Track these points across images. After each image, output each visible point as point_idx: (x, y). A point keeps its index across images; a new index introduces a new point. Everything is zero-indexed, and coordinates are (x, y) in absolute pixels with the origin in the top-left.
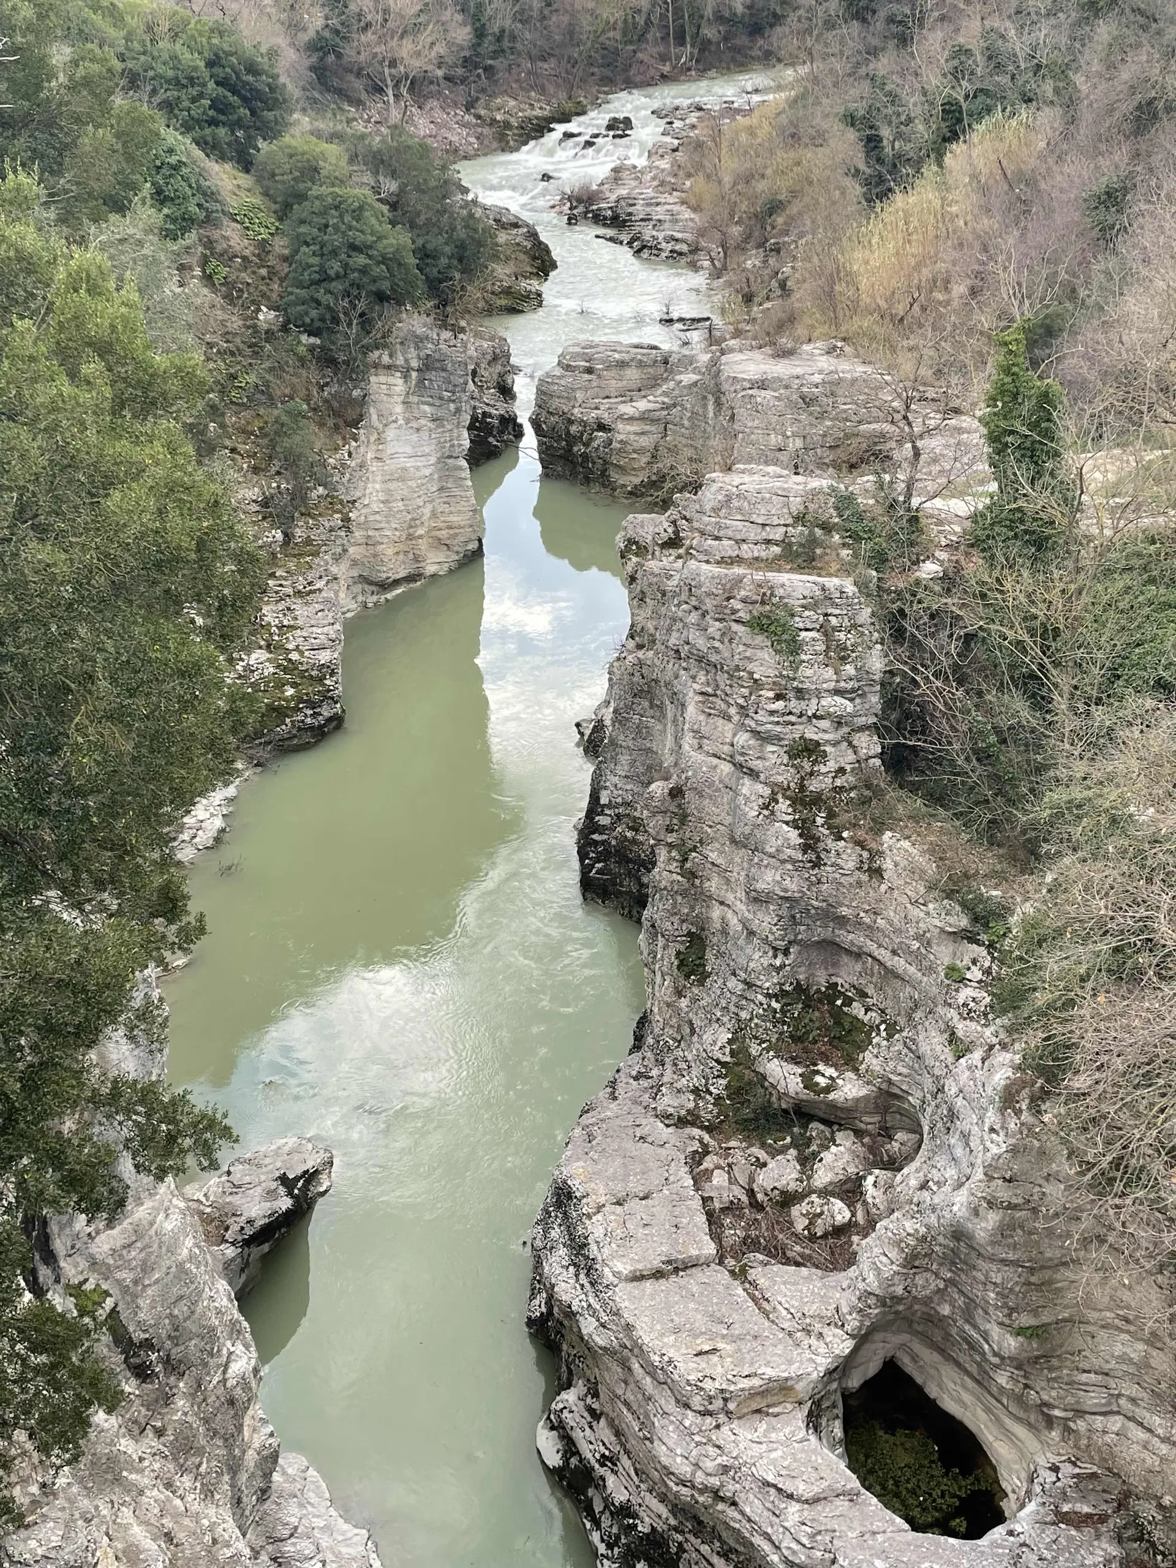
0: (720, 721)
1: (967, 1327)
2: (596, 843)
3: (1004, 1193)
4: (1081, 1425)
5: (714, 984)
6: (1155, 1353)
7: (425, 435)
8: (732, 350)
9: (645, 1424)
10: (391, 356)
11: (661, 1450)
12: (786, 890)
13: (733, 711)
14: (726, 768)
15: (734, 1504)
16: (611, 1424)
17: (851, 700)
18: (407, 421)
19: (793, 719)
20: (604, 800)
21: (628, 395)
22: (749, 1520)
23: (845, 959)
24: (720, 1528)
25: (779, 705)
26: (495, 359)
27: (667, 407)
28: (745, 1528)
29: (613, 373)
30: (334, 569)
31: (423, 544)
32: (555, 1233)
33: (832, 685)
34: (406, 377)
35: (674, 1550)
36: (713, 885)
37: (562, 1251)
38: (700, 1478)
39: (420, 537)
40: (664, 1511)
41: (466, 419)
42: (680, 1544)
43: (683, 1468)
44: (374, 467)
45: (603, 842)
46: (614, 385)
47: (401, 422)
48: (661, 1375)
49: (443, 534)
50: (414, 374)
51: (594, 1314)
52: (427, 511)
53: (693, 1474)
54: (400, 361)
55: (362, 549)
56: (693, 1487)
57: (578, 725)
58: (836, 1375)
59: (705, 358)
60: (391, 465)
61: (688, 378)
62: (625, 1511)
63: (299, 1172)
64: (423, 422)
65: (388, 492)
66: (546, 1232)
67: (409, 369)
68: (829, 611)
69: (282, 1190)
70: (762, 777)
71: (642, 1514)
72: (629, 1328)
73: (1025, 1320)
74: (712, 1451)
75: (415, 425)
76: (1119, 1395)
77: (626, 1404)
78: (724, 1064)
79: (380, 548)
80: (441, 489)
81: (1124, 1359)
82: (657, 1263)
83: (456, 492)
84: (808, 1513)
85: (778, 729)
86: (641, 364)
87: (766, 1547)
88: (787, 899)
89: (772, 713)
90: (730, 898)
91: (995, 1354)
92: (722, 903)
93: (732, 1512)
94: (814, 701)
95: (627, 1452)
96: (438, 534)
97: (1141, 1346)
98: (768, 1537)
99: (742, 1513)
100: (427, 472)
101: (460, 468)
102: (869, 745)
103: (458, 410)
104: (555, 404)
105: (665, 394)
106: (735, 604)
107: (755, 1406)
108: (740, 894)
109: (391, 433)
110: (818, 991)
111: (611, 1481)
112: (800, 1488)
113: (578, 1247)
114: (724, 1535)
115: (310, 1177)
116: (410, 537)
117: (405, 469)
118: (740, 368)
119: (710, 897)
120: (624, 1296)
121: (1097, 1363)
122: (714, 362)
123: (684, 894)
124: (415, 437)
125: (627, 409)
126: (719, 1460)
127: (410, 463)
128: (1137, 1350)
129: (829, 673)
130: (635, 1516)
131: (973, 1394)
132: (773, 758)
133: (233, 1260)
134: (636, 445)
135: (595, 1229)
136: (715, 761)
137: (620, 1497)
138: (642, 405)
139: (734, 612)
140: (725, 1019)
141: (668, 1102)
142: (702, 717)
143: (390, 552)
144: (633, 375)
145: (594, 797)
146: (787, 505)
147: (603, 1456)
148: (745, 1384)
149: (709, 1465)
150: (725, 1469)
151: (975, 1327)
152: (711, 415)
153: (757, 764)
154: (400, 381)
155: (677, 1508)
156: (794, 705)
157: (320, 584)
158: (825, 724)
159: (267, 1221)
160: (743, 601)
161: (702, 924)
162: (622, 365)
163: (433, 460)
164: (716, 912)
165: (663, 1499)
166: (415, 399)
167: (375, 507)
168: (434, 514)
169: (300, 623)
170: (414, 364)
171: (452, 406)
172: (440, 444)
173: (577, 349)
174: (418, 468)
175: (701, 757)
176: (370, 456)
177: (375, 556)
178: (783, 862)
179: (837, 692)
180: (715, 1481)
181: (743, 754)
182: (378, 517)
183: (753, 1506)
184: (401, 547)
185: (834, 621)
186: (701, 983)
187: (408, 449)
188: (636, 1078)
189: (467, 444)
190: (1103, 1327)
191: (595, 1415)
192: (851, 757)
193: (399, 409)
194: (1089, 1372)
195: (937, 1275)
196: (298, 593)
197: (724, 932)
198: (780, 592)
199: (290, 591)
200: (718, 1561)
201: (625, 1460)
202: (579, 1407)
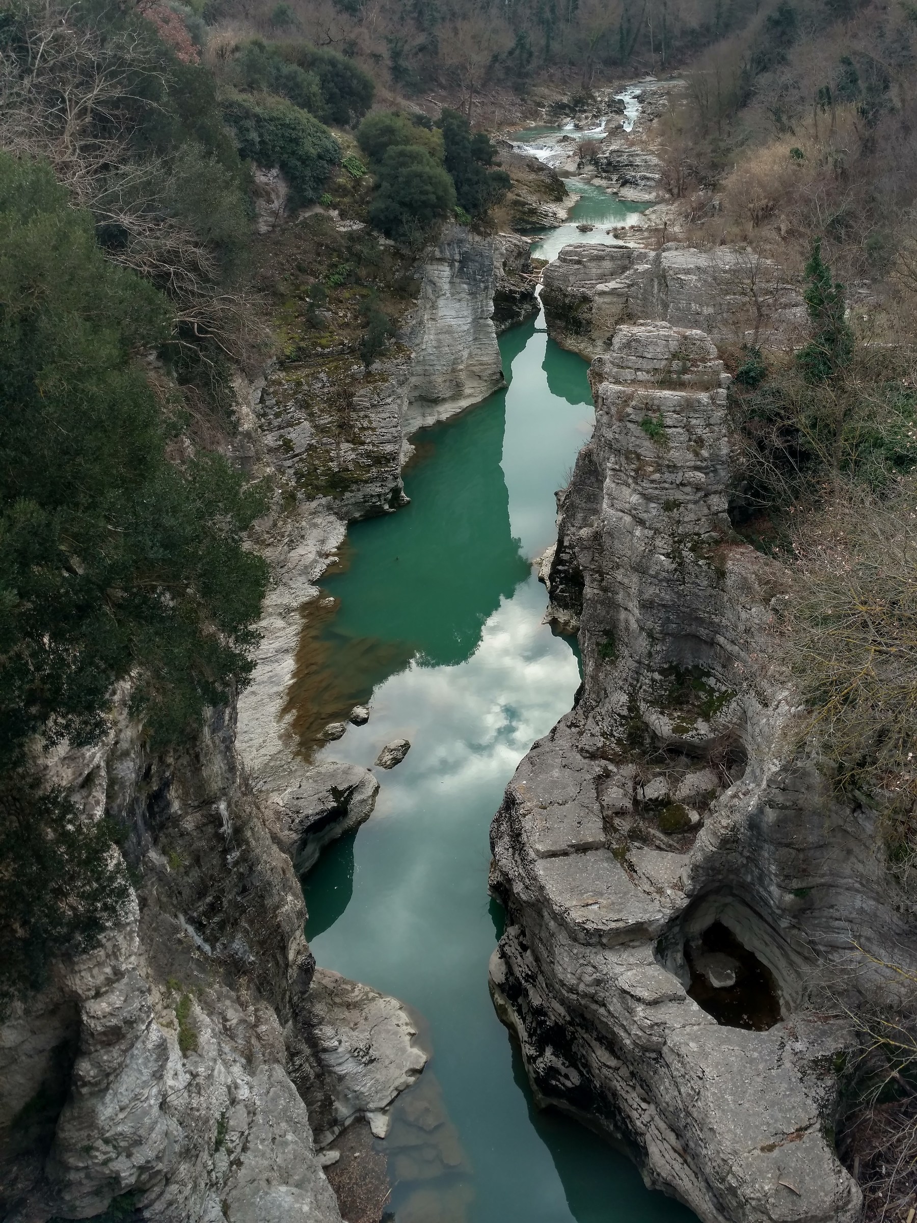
0: (624, 488)
1: (761, 890)
2: (560, 572)
3: (780, 799)
4: (836, 957)
5: (621, 663)
6: (880, 906)
7: (464, 304)
8: (668, 249)
9: (551, 953)
10: (441, 252)
11: (558, 969)
12: (662, 599)
13: (630, 481)
14: (628, 519)
15: (604, 1005)
16: (533, 952)
17: (706, 474)
18: (453, 295)
19: (667, 485)
20: (566, 543)
21: (603, 278)
22: (613, 1016)
23: (704, 647)
24: (597, 1022)
25: (657, 476)
26: (520, 254)
27: (629, 286)
28: (610, 1022)
29: (593, 264)
30: (399, 391)
31: (463, 376)
32: (503, 828)
33: (692, 464)
34: (451, 266)
35: (568, 1037)
36: (620, 597)
37: (506, 839)
38: (582, 987)
39: (461, 370)
40: (562, 1010)
41: (492, 293)
42: (573, 1033)
43: (570, 980)
44: (429, 324)
45: (565, 571)
46: (594, 271)
47: (448, 295)
48: (560, 919)
49: (476, 369)
50: (457, 264)
51: (522, 879)
52: (465, 354)
53: (578, 985)
54: (447, 254)
55: (421, 378)
56: (578, 994)
57: (556, 494)
58: (678, 922)
59: (652, 254)
60: (440, 323)
61: (642, 267)
62: (539, 1012)
63: (346, 786)
64: (463, 295)
65: (439, 341)
66: (499, 826)
67: (454, 260)
68: (692, 415)
69: (331, 798)
70: (648, 524)
71: (550, 1014)
72: (542, 888)
73: (795, 884)
74: (590, 969)
75: (457, 297)
76: (860, 936)
77: (541, 939)
78: (623, 717)
79: (433, 377)
80: (475, 339)
81: (861, 911)
82: (564, 846)
83: (486, 341)
84: (650, 1011)
85: (657, 492)
86: (613, 258)
87: (622, 1034)
88: (664, 606)
89: (652, 481)
90: (630, 605)
91: (778, 908)
92: (626, 609)
93: (602, 1010)
94: (681, 474)
95: (542, 972)
96: (474, 368)
97: (872, 903)
98: (623, 1026)
99: (609, 1012)
100: (466, 328)
101: (488, 326)
102: (720, 503)
103: (486, 288)
104: (556, 283)
105: (627, 278)
106: (629, 410)
107: (621, 941)
108: (636, 603)
109: (441, 302)
110: (687, 669)
111: (531, 992)
112: (645, 994)
113: (516, 836)
114: (599, 1026)
115: (352, 790)
116: (454, 371)
117: (451, 326)
118: (674, 260)
119: (619, 606)
120: (541, 869)
121: (845, 913)
122: (658, 257)
123: (602, 603)
124: (457, 305)
125: (601, 287)
126: (594, 976)
127: (453, 322)
128: (870, 904)
129: (690, 456)
130: (545, 1015)
131: (771, 936)
132: (654, 512)
133: (296, 842)
134: (608, 312)
135: (527, 823)
136: (621, 514)
137: (536, 1001)
138: (612, 285)
139: (629, 415)
140: (625, 688)
141: (586, 741)
142: (613, 485)
143: (440, 380)
144: (607, 265)
145: (560, 542)
146: (667, 346)
147: (527, 975)
148: (613, 925)
149: (588, 979)
150: (598, 982)
151: (766, 890)
152: (656, 291)
153: (645, 516)
154: (448, 269)
155: (570, 1009)
156: (668, 476)
157: (389, 400)
158: (688, 489)
159: (318, 817)
160: (634, 408)
161: (614, 624)
162: (600, 258)
163: (470, 320)
164: (623, 615)
165: (562, 1002)
166: (458, 280)
167: (430, 351)
168: (470, 356)
169: (374, 425)
170: (457, 257)
171: (482, 285)
172: (475, 310)
173: (571, 248)
174: (459, 325)
175: (612, 512)
176: (426, 317)
177: (430, 382)
178: (660, 581)
179: (697, 468)
180: (592, 990)
181: (635, 509)
182: (432, 357)
183: (615, 1006)
184: (448, 377)
185: (694, 422)
186: (612, 663)
187: (454, 313)
188: (569, 727)
189: (492, 309)
190: (847, 889)
191: (524, 948)
192: (706, 511)
193: (446, 287)
194: (840, 920)
195: (741, 854)
196: (373, 406)
197: (627, 629)
198: (656, 402)
199: (368, 404)
200: (595, 1044)
201: (540, 978)
202: (515, 943)
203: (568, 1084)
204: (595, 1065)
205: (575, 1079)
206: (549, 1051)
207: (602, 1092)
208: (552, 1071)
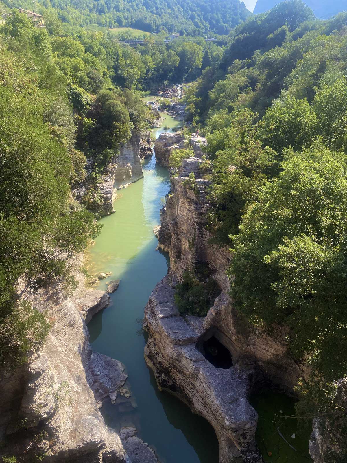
0: (184, 209)
2: (162, 233)
5: (183, 261)
7: (131, 151)
9: (164, 347)
11: (167, 352)
13: (187, 206)
14: (185, 218)
16: (158, 347)
18: (128, 148)
21: (173, 144)
22: (183, 365)
24: (178, 367)
27: (181, 147)
28: (182, 367)
29: (170, 139)
30: (112, 178)
31: (131, 173)
32: (148, 309)
33: (206, 202)
35: (169, 371)
37: (150, 313)
39: (130, 171)
40: (167, 363)
41: (140, 148)
42: (171, 370)
43: (170, 355)
44: (121, 157)
45: (164, 233)
46: (170, 141)
47: (126, 148)
51: (155, 325)
52: (131, 166)
53: (173, 356)
56: (173, 359)
58: (202, 337)
60: (124, 157)
61: (185, 141)
62: (160, 363)
64: (131, 148)
65: (123, 162)
71: (164, 364)
74: (176, 351)
77: (161, 343)
78: (184, 277)
80: (134, 162)
82: (168, 315)
83: (138, 163)
84: (194, 364)
86: (176, 138)
87: (186, 370)
89: (194, 207)
93: (180, 363)
94: (203, 205)
95: (161, 352)
96: (134, 171)
98: (186, 368)
100: (132, 158)
101: (138, 158)
103: (138, 146)
105: (180, 144)
107: (185, 343)
110: (203, 262)
111: (158, 358)
112: (193, 359)
113: (153, 312)
116: (128, 172)
117: (127, 158)
119: (182, 243)
120: (160, 322)
124: (129, 151)
125: (172, 146)
126: (178, 353)
127: (128, 156)
130: (162, 364)
131: (229, 341)
132: (194, 216)
133: (85, 314)
135: (156, 308)
136: (184, 216)
137: (159, 361)
138: (176, 146)
142: (181, 208)
143: (124, 174)
144: (174, 140)
145: (162, 224)
147: (156, 353)
148: (183, 339)
149: (176, 354)
150: (179, 355)
151: (229, 328)
153: (191, 217)
155: (170, 363)
157: (109, 180)
158: (204, 209)
161: (181, 249)
162: (172, 138)
163: (133, 156)
164: (183, 246)
165: (167, 361)
166: (129, 143)
167: (121, 165)
169: (104, 188)
172: (134, 153)
173: (163, 134)
174: (130, 158)
175: (181, 216)
176: (120, 155)
180: (177, 358)
181: (189, 215)
182: (121, 167)
183: (184, 362)
184: (126, 174)
186: (180, 260)
187: (128, 154)
188: (167, 280)
189: (140, 153)
191: (155, 345)
193: (126, 145)
196: (104, 182)
197: (185, 250)
200: (178, 373)
201: (160, 354)
202: (152, 343)
203: (169, 384)
204: (177, 379)
205: (171, 383)
206: (163, 375)
207: (180, 386)
208: (164, 380)
